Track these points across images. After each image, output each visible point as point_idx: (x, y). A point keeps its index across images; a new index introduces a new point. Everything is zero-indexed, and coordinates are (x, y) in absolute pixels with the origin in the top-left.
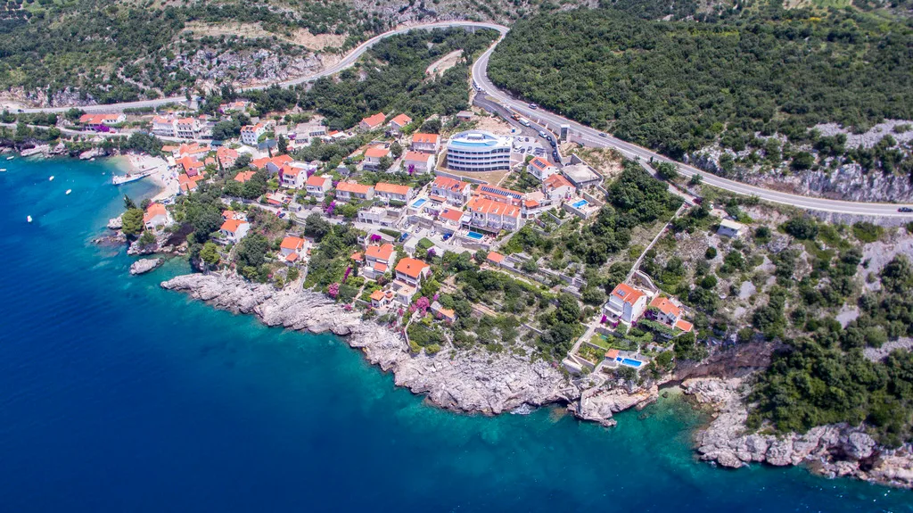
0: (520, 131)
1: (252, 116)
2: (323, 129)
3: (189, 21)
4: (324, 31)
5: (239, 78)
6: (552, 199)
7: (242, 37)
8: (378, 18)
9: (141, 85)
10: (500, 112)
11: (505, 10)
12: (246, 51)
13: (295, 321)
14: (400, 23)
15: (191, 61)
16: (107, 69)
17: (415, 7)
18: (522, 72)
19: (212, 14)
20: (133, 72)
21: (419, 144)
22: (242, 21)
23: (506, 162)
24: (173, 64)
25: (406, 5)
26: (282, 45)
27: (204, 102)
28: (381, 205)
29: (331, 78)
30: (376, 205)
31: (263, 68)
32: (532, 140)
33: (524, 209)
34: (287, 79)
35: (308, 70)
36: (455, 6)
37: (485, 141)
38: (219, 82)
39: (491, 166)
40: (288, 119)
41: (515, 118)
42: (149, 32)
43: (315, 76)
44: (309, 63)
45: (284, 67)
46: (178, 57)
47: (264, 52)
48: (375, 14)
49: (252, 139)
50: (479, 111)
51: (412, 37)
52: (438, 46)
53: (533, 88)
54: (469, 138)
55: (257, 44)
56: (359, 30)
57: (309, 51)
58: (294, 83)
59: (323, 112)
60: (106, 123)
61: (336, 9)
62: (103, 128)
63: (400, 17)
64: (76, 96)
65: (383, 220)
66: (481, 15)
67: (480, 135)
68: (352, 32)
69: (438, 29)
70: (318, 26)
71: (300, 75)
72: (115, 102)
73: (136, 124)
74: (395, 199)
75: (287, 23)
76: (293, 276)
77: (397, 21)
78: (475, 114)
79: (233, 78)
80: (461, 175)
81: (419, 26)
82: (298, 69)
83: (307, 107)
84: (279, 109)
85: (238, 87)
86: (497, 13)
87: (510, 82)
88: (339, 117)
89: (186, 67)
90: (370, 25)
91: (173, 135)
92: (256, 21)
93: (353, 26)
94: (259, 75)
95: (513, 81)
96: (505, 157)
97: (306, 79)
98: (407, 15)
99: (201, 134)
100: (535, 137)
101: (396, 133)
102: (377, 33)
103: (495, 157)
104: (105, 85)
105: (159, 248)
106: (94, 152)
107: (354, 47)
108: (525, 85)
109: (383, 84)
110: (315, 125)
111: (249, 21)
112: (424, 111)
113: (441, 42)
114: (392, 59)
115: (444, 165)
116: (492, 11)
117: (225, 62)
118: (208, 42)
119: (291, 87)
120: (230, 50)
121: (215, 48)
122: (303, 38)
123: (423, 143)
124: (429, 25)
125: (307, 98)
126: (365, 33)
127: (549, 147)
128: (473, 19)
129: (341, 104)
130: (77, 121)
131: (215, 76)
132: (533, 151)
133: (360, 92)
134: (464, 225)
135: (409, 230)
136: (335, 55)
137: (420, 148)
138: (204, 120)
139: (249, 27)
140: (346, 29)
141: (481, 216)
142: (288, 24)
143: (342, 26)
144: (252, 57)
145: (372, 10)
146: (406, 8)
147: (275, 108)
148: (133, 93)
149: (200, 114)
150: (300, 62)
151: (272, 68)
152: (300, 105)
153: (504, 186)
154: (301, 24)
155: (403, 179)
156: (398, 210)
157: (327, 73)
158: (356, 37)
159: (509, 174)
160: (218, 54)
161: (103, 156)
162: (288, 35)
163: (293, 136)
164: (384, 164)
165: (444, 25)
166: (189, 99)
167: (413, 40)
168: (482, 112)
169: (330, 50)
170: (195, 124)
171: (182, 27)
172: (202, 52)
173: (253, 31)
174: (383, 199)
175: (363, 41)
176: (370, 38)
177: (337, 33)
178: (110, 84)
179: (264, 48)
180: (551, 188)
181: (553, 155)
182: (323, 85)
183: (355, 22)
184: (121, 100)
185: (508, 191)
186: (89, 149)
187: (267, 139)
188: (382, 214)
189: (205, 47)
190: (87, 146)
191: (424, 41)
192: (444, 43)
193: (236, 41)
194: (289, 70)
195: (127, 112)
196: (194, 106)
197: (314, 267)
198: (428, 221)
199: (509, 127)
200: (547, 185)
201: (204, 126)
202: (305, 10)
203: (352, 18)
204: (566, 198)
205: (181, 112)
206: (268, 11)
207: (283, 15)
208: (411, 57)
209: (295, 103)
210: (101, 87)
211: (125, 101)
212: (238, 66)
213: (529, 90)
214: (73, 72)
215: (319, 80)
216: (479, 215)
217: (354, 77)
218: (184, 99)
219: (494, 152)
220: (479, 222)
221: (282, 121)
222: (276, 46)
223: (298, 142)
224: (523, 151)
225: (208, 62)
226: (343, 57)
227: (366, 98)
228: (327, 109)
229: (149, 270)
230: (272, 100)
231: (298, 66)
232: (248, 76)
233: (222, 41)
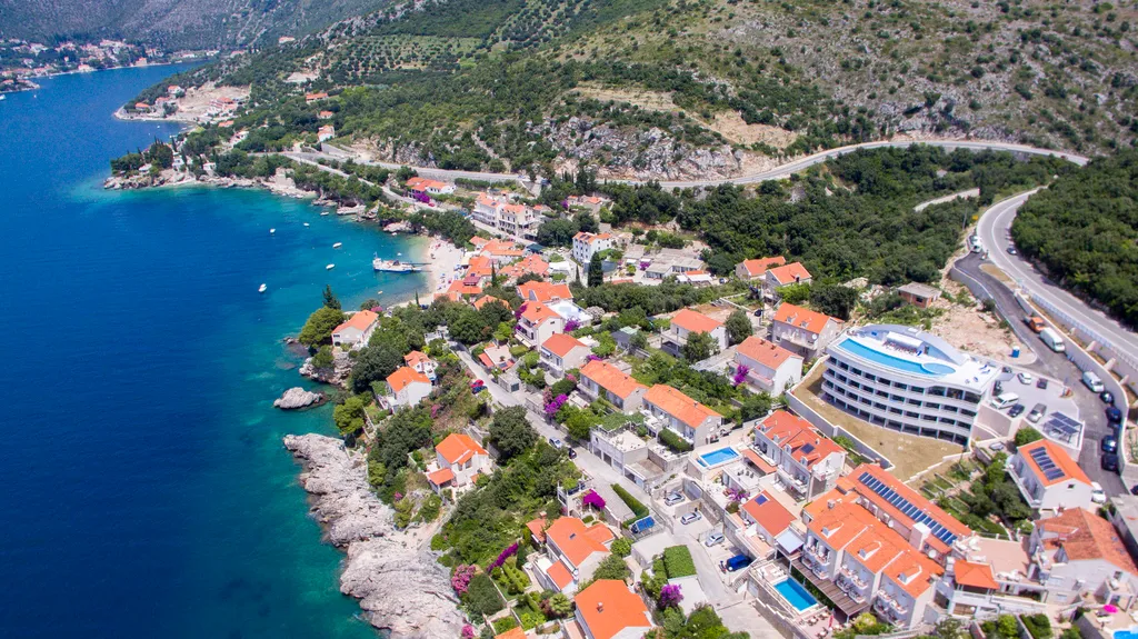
0: (1032, 357)
1: (603, 221)
2: (699, 264)
3: (585, 79)
4: (766, 120)
5: (610, 164)
6: (1048, 585)
7: (636, 107)
8: (865, 117)
9: (490, 152)
10: (1001, 304)
11: (1108, 137)
12: (632, 127)
13: (379, 607)
14: (902, 131)
15: (558, 130)
16: (466, 125)
17: (933, 110)
18: (1090, 230)
19: (615, 74)
20: (489, 135)
21: (786, 327)
22: (649, 86)
23: (962, 425)
24: (536, 131)
25: (919, 105)
26: (687, 127)
27: (550, 186)
28: (644, 433)
29: (741, 189)
30: (633, 428)
31: (646, 155)
32: (1056, 387)
33: (947, 583)
34: (677, 178)
35: (714, 171)
36: (1007, 117)
37: (924, 359)
38: (583, 164)
39: (920, 423)
40: (651, 237)
41: (1030, 325)
42: (533, 88)
43: (717, 181)
44: (717, 160)
45: (678, 158)
46: (546, 122)
47: (656, 133)
48: (862, 111)
49: (585, 254)
50: (954, 291)
51: (913, 156)
52: (953, 176)
53: (1102, 266)
54: (889, 342)
55: (650, 120)
56: (827, 130)
57: (725, 142)
58: (683, 185)
59: (710, 239)
60: (429, 191)
61: (798, 93)
62: (423, 197)
63: (904, 122)
64: (418, 153)
65: (630, 468)
66: (1053, 138)
67: (916, 343)
68: (814, 130)
69: (965, 150)
70: (759, 112)
71: (699, 177)
72: (454, 169)
73: (460, 200)
74: (673, 430)
75: (712, 98)
76: (429, 514)
77: (896, 128)
78: (944, 295)
79: (602, 161)
80: (838, 422)
81: (932, 140)
82: (698, 167)
83: (688, 226)
84: (646, 219)
85: (603, 176)
86: (1088, 140)
87: (1050, 244)
88: (731, 252)
89: (550, 138)
90: (848, 126)
91: (493, 224)
92: (668, 91)
93: (819, 122)
94: (640, 164)
95: (1059, 243)
96: (965, 412)
97: (703, 183)
98: (917, 120)
99: (526, 231)
100: (1066, 382)
101: (770, 296)
102: (857, 140)
103: (936, 406)
104: (452, 145)
105: (336, 379)
106: (401, 226)
107: (807, 152)
108: (1085, 256)
109: (828, 216)
110: (690, 256)
111: (658, 89)
112: (843, 266)
113: (964, 170)
114: (863, 181)
115: (815, 388)
116: (1080, 135)
117: (599, 138)
118: (589, 107)
119: (676, 190)
120: (612, 122)
121: (593, 117)
122: (729, 124)
123: (793, 328)
124: (950, 143)
125: (692, 210)
126: (835, 137)
127: (1099, 418)
128: (1036, 143)
129: (742, 232)
130: (403, 182)
131: (581, 156)
132: (1047, 418)
133: (781, 220)
134: (780, 555)
135: (670, 511)
136: (766, 158)
137: (784, 336)
138: (538, 212)
139: (653, 95)
140: (805, 125)
141: (826, 551)
142: (714, 101)
143: (799, 120)
144: (637, 137)
145: (859, 104)
146: (917, 109)
147: (641, 216)
148: (477, 160)
149: (538, 202)
150: (703, 156)
151: (660, 157)
152: (679, 221)
153: (927, 488)
154: (734, 105)
155: (713, 390)
156: (669, 456)
157: (736, 182)
158: (817, 139)
159: (955, 458)
160: (595, 125)
161: (410, 233)
162: (706, 116)
163: (647, 265)
164: (697, 348)
165: (977, 146)
166: (533, 179)
167: (913, 161)
168: (962, 294)
169: (763, 149)
170: (522, 215)
171: (573, 86)
172: (575, 119)
173: (657, 102)
174: (652, 421)
175: (826, 147)
176: (841, 145)
177: (788, 127)
178: (459, 145)
179: (660, 126)
180: (1054, 551)
181: (1104, 445)
182: (725, 197)
183: (823, 116)
184: (461, 167)
185: (928, 507)
186: (398, 221)
187: (608, 258)
188: (635, 452)
189: (583, 113)
190: (398, 216)
191: (932, 166)
192: (967, 174)
193: (626, 111)
194: (684, 165)
195: (459, 182)
196: (537, 191)
197: (468, 513)
198: (715, 507)
199: (1010, 342)
200: (1048, 535)
201: (534, 219)
202: (746, 86)
203: (821, 110)
204: (1100, 597)
205: (517, 195)
206: (690, 78)
207: (710, 87)
208: (899, 186)
209: (673, 215)
210: (448, 146)
211: (466, 169)
212: (615, 147)
213: (1092, 268)
214: (430, 124)
215: (720, 187)
216: (821, 548)
217: (780, 194)
218: (527, 179)
219: (937, 391)
220: (816, 565)
221: (643, 238)
222: (678, 127)
223: (649, 275)
224: (1016, 409)
225: (579, 135)
226: (781, 164)
227: (789, 232)
228: (715, 235)
229: (298, 408)
230: (640, 202)
231: (699, 161)
232: (623, 163)
233: (607, 108)
